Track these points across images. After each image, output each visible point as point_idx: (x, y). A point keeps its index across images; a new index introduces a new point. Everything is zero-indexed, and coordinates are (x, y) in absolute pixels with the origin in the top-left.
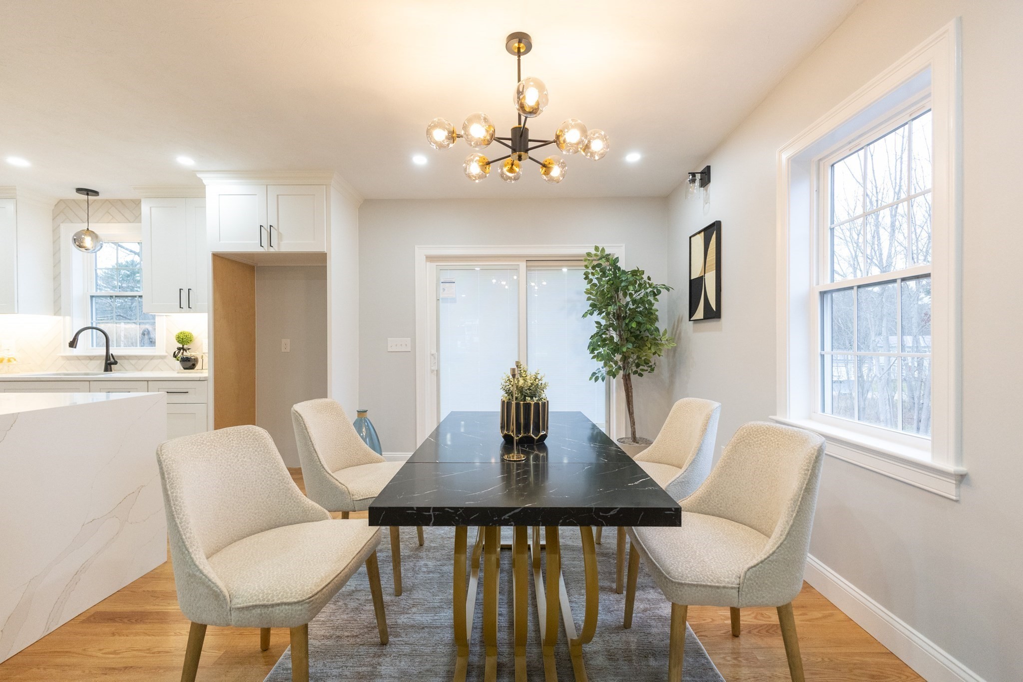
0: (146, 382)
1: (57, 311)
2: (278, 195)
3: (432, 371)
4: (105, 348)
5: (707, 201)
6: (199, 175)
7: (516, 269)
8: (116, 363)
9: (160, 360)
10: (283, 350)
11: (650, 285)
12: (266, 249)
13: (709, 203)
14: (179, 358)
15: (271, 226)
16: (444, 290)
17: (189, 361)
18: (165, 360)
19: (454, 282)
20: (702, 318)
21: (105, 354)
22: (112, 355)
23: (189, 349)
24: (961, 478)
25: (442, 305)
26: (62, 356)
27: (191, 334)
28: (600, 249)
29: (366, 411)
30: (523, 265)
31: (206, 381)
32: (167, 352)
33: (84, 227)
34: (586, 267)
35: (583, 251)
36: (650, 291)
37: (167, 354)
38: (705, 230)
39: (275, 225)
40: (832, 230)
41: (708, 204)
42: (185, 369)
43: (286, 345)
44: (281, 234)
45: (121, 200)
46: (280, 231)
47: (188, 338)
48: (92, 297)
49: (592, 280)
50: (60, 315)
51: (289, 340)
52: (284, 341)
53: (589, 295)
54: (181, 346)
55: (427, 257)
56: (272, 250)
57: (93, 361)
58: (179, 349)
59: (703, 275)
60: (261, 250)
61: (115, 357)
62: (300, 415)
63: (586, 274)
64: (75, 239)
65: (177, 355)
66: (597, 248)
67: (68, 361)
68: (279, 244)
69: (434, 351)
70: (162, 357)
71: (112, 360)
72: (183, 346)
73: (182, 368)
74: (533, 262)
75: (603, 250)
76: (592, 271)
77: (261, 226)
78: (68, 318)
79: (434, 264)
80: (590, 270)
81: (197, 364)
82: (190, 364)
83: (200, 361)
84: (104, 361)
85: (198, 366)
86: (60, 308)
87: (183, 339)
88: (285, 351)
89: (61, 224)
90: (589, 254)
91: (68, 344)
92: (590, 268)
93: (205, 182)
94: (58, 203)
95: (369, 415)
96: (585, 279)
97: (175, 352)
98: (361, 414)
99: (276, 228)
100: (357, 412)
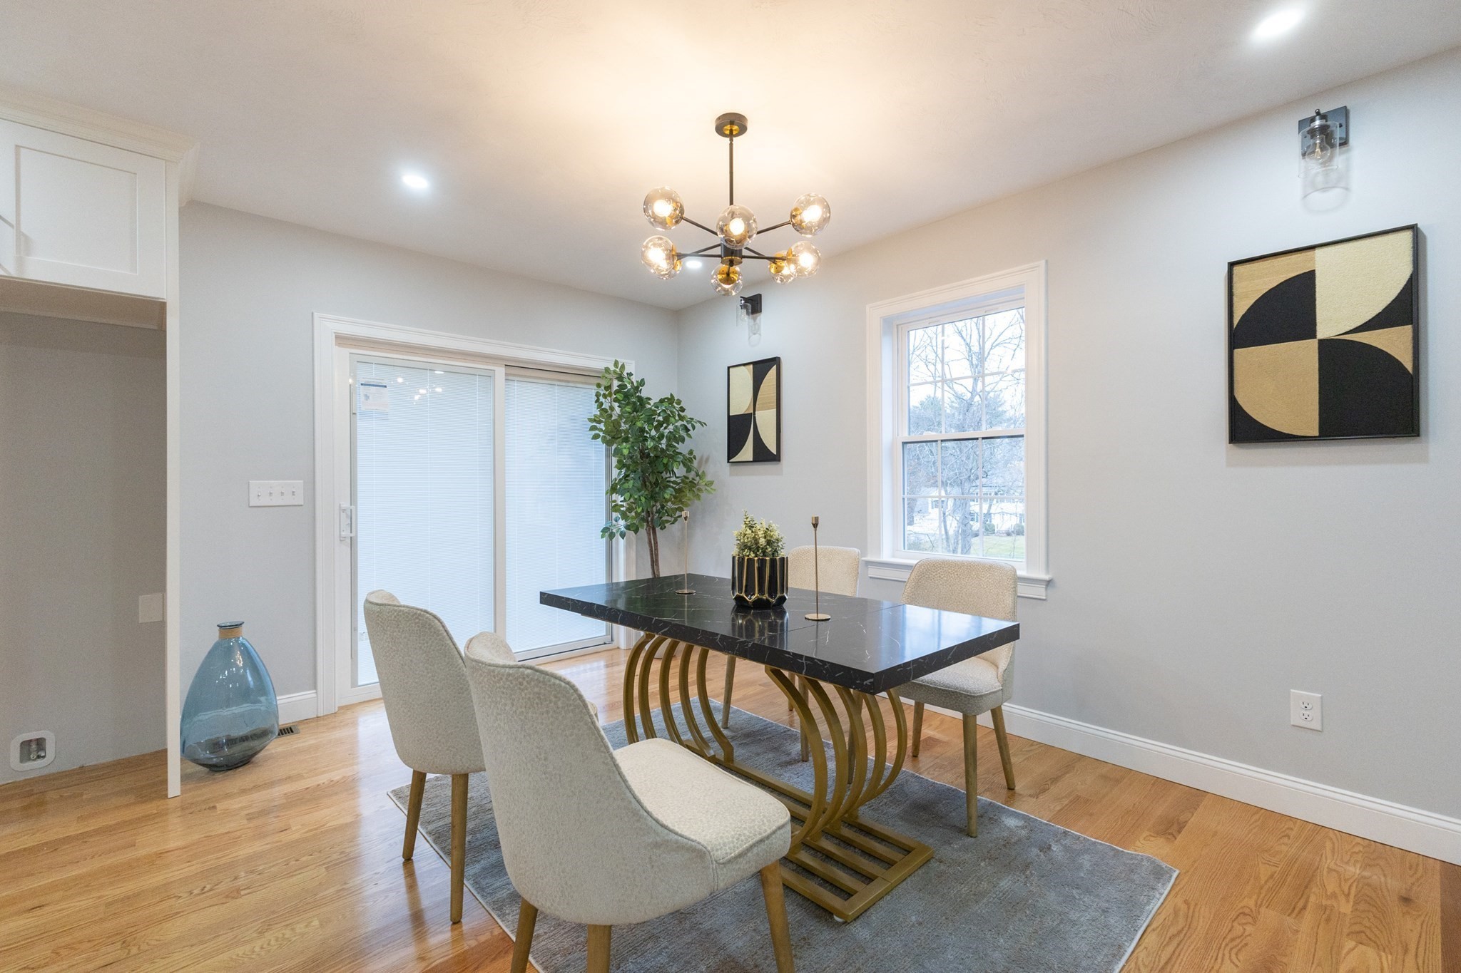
2: (17, 147)
3: (342, 539)
5: (755, 331)
7: (490, 376)
11: (681, 418)
13: (760, 334)
16: (367, 397)
19: (385, 387)
20: (752, 460)
24: (1049, 583)
25: (361, 424)
28: (620, 365)
29: (239, 625)
30: (500, 372)
34: (599, 386)
35: (601, 365)
36: (681, 425)
38: (754, 363)
39: (8, 216)
40: (909, 387)
41: (757, 335)
44: (26, 237)
46: (24, 229)
49: (602, 404)
53: (594, 424)
55: (336, 337)
59: (752, 412)
62: (435, 617)
63: (598, 395)
66: (616, 363)
68: (20, 261)
69: (346, 504)
74: (517, 369)
75: (623, 366)
76: (605, 392)
79: (346, 351)
80: (602, 391)
90: (607, 370)
92: (603, 388)
95: (246, 635)
96: (596, 402)
98: (229, 630)
99: (14, 223)
100: (218, 628)
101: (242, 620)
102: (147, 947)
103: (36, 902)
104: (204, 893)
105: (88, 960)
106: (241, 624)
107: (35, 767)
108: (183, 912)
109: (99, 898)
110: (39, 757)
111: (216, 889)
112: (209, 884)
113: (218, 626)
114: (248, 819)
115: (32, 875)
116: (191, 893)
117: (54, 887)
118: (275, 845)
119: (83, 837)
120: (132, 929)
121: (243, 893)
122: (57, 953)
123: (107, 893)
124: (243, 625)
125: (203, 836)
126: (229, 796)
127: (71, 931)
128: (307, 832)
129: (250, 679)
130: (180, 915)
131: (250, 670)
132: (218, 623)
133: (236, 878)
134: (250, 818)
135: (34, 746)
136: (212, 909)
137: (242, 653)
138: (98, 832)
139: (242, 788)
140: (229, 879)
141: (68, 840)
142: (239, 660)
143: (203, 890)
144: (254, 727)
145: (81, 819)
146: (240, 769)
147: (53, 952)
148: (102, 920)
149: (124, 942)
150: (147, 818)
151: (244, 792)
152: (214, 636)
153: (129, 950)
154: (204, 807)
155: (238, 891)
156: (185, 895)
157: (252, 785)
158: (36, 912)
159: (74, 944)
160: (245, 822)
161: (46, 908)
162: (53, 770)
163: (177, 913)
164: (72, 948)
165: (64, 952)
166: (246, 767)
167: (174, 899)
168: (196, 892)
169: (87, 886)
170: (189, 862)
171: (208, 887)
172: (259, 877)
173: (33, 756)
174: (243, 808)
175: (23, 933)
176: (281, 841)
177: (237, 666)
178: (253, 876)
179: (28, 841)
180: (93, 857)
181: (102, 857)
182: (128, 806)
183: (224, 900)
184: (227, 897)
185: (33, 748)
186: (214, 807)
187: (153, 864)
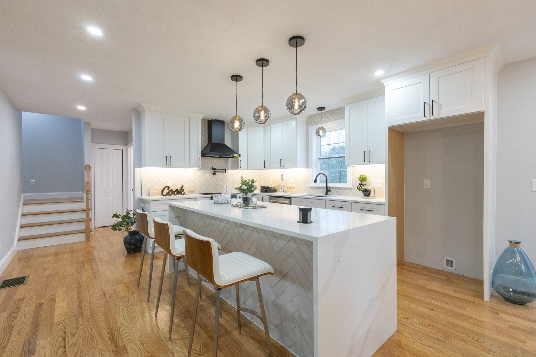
0: (351, 203)
1: (308, 167)
2: (438, 78)
4: (326, 183)
6: (382, 81)
8: (330, 191)
9: (349, 190)
10: (425, 186)
12: (428, 117)
14: (360, 189)
15: (433, 101)
17: (367, 192)
18: (352, 190)
21: (326, 186)
22: (329, 187)
23: (365, 185)
26: (309, 187)
27: (366, 176)
29: (520, 243)
31: (384, 205)
32: (352, 186)
33: (319, 126)
37: (352, 187)
39: (436, 100)
42: (365, 196)
43: (427, 183)
45: (332, 110)
46: (440, 103)
47: (365, 178)
48: (319, 159)
50: (308, 168)
51: (429, 180)
52: (425, 181)
54: (361, 183)
56: (433, 117)
57: (320, 190)
58: (360, 184)
60: (424, 119)
61: (330, 188)
64: (317, 132)
65: (359, 188)
67: (311, 189)
68: (439, 113)
70: (350, 189)
71: (328, 189)
72: (362, 183)
73: (363, 196)
77: (425, 103)
78: (311, 169)
81: (371, 193)
82: (367, 193)
83: (372, 192)
84: (325, 190)
85: (372, 195)
86: (309, 165)
87: (362, 179)
88: (427, 187)
89: (309, 127)
91: (313, 181)
93: (385, 84)
94: (308, 118)
95: (522, 248)
97: (358, 186)
98: (514, 244)
99: (437, 102)
100: (509, 242)
101: (520, 241)
102: (451, 344)
103: (432, 308)
104: (477, 341)
105: (435, 334)
106: (519, 243)
107: (449, 269)
108: (467, 342)
109: (447, 318)
110: (451, 266)
111: (483, 343)
112: (481, 339)
113: (509, 241)
114: (509, 327)
115: (435, 300)
116: (473, 338)
117: (438, 307)
118: (515, 345)
119: (452, 297)
120: (450, 335)
121: (491, 352)
122: (429, 326)
123: (450, 319)
124: (521, 243)
125: (489, 321)
126: (507, 313)
127: (436, 322)
128: (533, 350)
129: (523, 268)
130: (466, 342)
131: (523, 264)
132: (509, 240)
133: (491, 345)
134: (510, 327)
135: (450, 262)
136: (476, 349)
137: (520, 256)
138: (457, 298)
139: (514, 313)
140: (489, 344)
141: (448, 295)
142: (518, 259)
143: (477, 340)
144: (528, 290)
145: (455, 291)
146: (517, 305)
147: (429, 324)
148: (444, 326)
149: (446, 337)
150: (474, 303)
151: (513, 315)
152: (507, 245)
153: (446, 341)
154: (495, 311)
155: (490, 350)
156: (471, 337)
157: (519, 315)
158: (431, 311)
159: (434, 326)
160: (508, 327)
161: (433, 311)
162: (454, 272)
163: (466, 341)
164: (433, 327)
165: (431, 327)
166: (521, 306)
167: (467, 336)
168: (475, 339)
169: (446, 312)
170: (478, 327)
171: (480, 341)
172: (500, 352)
173: (450, 265)
174: (510, 321)
175: (426, 314)
176: (518, 345)
177: (517, 260)
178: (498, 349)
179: (439, 290)
180: (452, 305)
181: (454, 307)
182: (470, 295)
183: (483, 350)
184: (485, 349)
185: (450, 263)
186: (498, 314)
187: (467, 319)
